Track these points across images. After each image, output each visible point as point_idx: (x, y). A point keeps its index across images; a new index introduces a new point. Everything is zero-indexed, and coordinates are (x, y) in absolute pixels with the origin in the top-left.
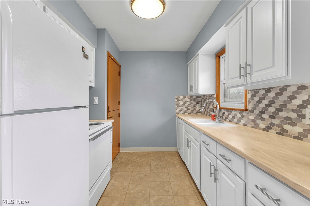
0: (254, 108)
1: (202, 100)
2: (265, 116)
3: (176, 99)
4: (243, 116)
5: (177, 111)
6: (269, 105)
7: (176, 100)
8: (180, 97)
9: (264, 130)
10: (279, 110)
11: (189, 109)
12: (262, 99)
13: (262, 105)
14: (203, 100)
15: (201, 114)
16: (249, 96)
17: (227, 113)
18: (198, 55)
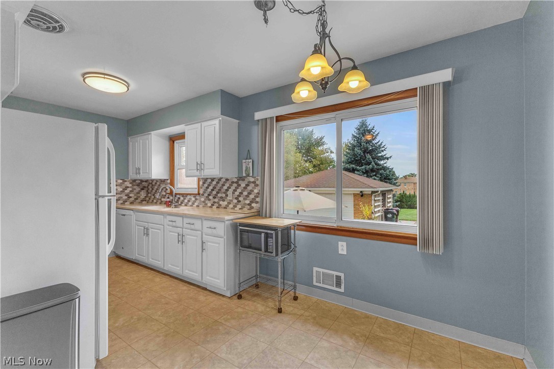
0: (204, 192)
1: (148, 185)
2: (211, 197)
4: (196, 199)
6: (212, 190)
9: (210, 207)
10: (218, 193)
11: (131, 197)
12: (209, 185)
13: (209, 190)
16: (201, 183)
17: (182, 198)
18: (150, 134)
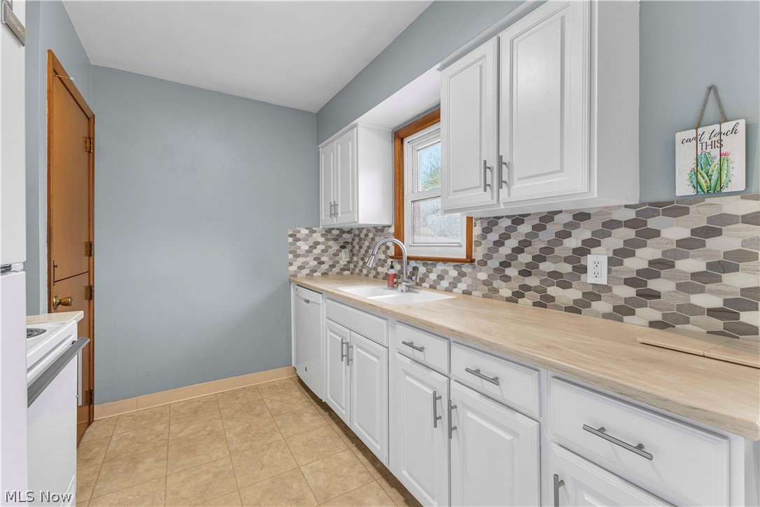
0: (488, 256)
1: (353, 240)
2: (511, 272)
3: (290, 236)
4: (462, 275)
5: (293, 268)
6: (518, 250)
7: (290, 240)
8: (299, 232)
9: (508, 300)
10: (539, 259)
11: (323, 263)
12: (505, 237)
13: (505, 250)
14: (357, 240)
15: (352, 273)
16: (477, 231)
17: (422, 270)
18: (356, 126)
